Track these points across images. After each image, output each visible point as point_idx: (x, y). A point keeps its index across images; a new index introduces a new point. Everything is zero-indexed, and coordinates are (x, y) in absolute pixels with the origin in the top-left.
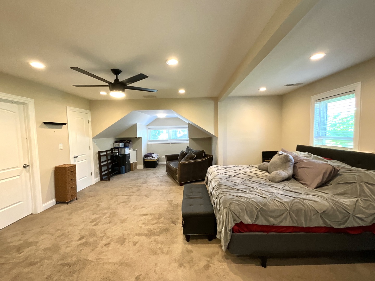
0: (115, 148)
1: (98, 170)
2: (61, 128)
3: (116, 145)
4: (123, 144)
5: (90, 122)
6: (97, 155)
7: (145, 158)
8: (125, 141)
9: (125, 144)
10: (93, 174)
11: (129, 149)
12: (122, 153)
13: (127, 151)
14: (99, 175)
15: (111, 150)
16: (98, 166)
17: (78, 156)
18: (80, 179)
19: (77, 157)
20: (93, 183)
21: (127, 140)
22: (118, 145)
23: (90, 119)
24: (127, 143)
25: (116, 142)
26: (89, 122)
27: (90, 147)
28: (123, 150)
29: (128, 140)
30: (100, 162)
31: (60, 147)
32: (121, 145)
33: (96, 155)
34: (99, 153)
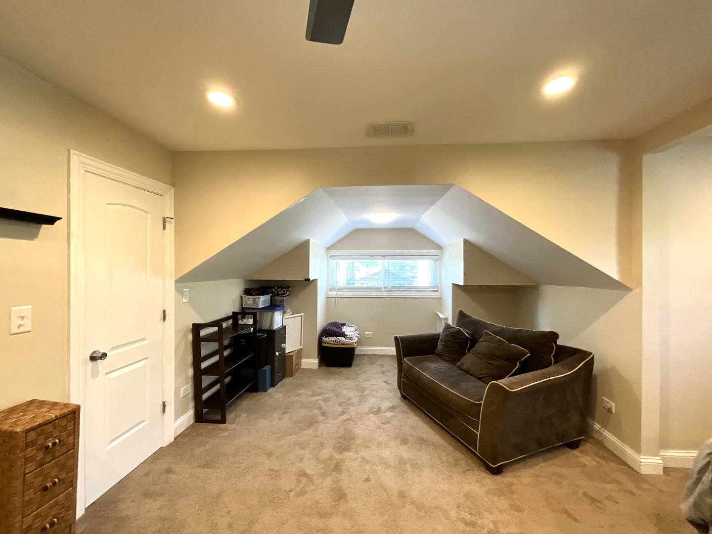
0: (244, 312)
1: (188, 388)
2: (34, 236)
3: (249, 301)
4: (268, 297)
5: (170, 227)
6: (190, 337)
7: (325, 339)
8: (273, 290)
9: (271, 297)
10: (170, 409)
11: (284, 313)
12: (265, 326)
13: (278, 319)
14: (191, 405)
15: (235, 316)
16: (191, 372)
17: (113, 348)
18: (112, 441)
19: (104, 355)
20: (169, 438)
21: (278, 288)
22: (255, 300)
23: (170, 213)
24: (278, 295)
25: (248, 292)
26: (167, 225)
27: (164, 312)
28: (268, 315)
29: (282, 288)
30: (197, 359)
31: (16, 322)
32: (263, 301)
33: (185, 335)
34: (196, 328)
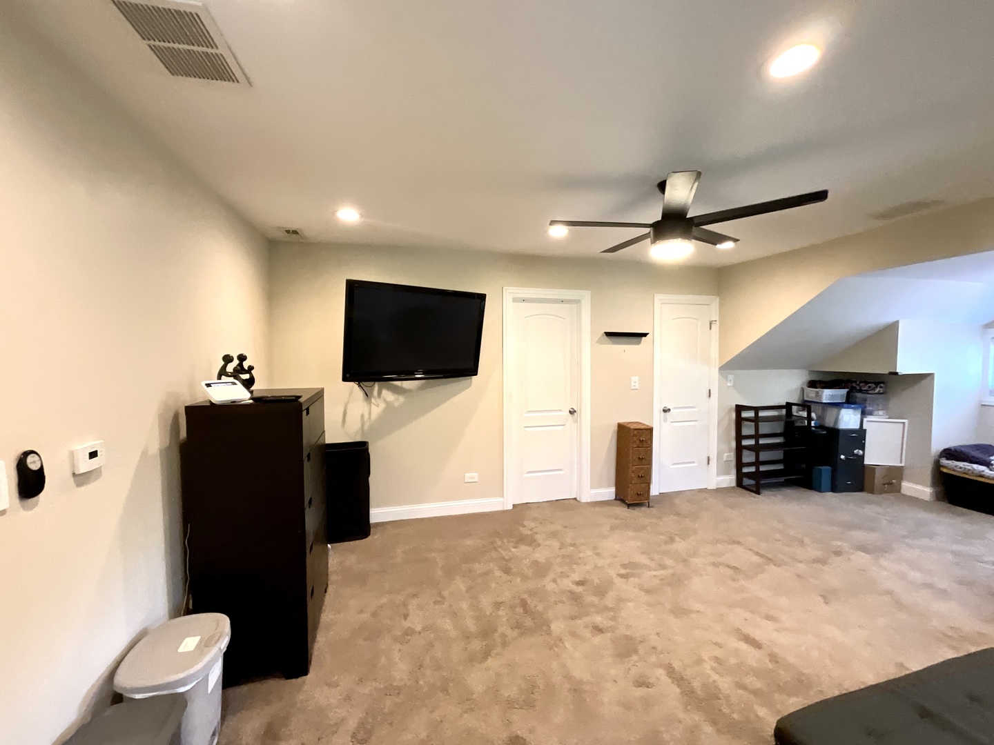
0: (806, 405)
1: (732, 456)
3: (811, 394)
4: (844, 392)
5: (715, 327)
6: (734, 415)
7: (944, 461)
8: (854, 385)
9: (848, 392)
10: (714, 462)
11: (864, 414)
12: (829, 422)
13: (848, 419)
14: (734, 471)
15: (788, 406)
16: (734, 444)
17: (675, 408)
18: (674, 464)
19: (669, 410)
20: (712, 486)
21: (861, 382)
22: (817, 393)
23: (715, 317)
24: (861, 391)
25: (812, 384)
26: (713, 326)
27: (710, 391)
28: (833, 411)
29: (867, 383)
30: (739, 437)
31: (633, 384)
32: (827, 395)
33: (730, 411)
34: (739, 409)
